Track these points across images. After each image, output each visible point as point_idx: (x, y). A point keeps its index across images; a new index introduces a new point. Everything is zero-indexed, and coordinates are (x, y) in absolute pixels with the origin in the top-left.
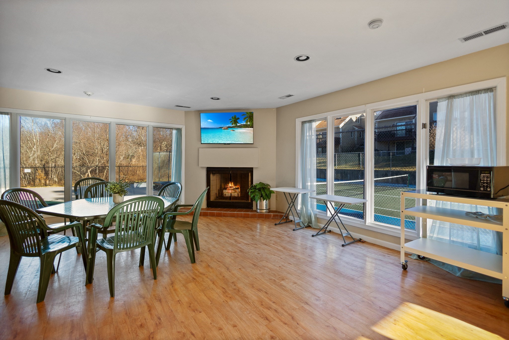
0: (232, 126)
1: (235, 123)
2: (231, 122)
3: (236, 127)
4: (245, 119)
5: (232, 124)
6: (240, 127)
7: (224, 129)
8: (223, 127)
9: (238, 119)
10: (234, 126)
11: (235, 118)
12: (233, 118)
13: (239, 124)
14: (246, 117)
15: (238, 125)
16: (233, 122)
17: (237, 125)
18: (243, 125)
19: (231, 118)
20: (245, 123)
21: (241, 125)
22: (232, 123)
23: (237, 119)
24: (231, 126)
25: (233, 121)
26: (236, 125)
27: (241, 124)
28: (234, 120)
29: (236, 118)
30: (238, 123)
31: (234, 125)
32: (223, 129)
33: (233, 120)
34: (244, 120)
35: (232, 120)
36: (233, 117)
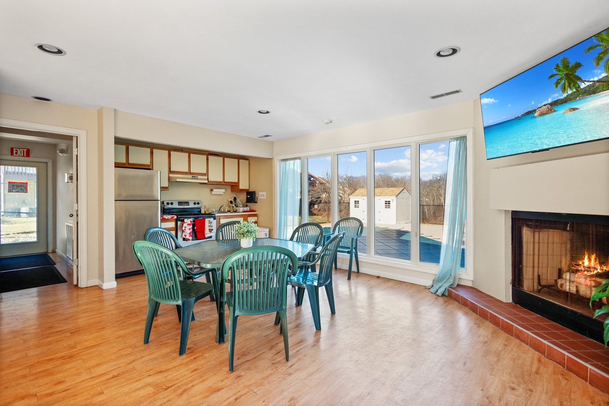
0: (565, 95)
1: (569, 84)
2: (557, 84)
3: (578, 95)
4: (601, 59)
5: (564, 89)
6: (592, 91)
7: (540, 115)
8: (535, 111)
9: (578, 65)
10: (571, 94)
11: (566, 66)
12: (560, 71)
13: (587, 84)
14: (600, 54)
15: (583, 86)
16: (563, 82)
17: (579, 87)
18: (598, 81)
19: (555, 72)
20: (604, 75)
21: (593, 86)
22: (560, 86)
23: (572, 67)
24: (562, 97)
25: (561, 79)
26: (578, 91)
27: (592, 80)
28: (566, 75)
29: (568, 66)
30: (580, 79)
31: (571, 89)
32: (536, 114)
33: (562, 74)
34: (598, 64)
35: (559, 77)
36: (557, 66)
